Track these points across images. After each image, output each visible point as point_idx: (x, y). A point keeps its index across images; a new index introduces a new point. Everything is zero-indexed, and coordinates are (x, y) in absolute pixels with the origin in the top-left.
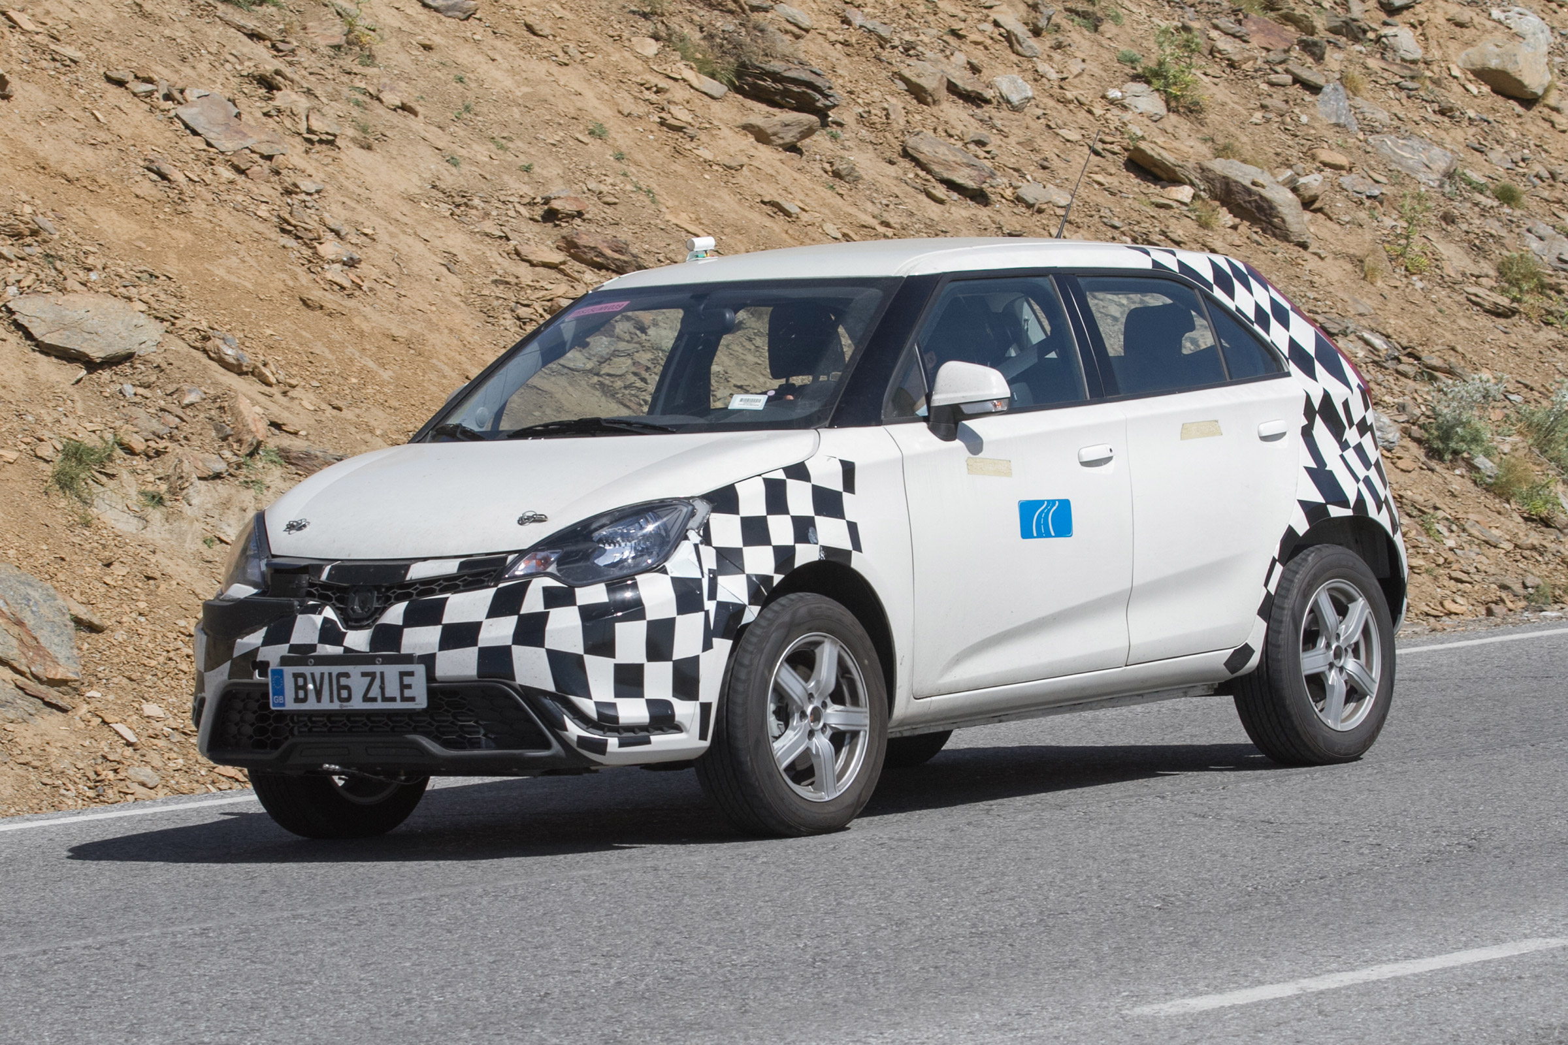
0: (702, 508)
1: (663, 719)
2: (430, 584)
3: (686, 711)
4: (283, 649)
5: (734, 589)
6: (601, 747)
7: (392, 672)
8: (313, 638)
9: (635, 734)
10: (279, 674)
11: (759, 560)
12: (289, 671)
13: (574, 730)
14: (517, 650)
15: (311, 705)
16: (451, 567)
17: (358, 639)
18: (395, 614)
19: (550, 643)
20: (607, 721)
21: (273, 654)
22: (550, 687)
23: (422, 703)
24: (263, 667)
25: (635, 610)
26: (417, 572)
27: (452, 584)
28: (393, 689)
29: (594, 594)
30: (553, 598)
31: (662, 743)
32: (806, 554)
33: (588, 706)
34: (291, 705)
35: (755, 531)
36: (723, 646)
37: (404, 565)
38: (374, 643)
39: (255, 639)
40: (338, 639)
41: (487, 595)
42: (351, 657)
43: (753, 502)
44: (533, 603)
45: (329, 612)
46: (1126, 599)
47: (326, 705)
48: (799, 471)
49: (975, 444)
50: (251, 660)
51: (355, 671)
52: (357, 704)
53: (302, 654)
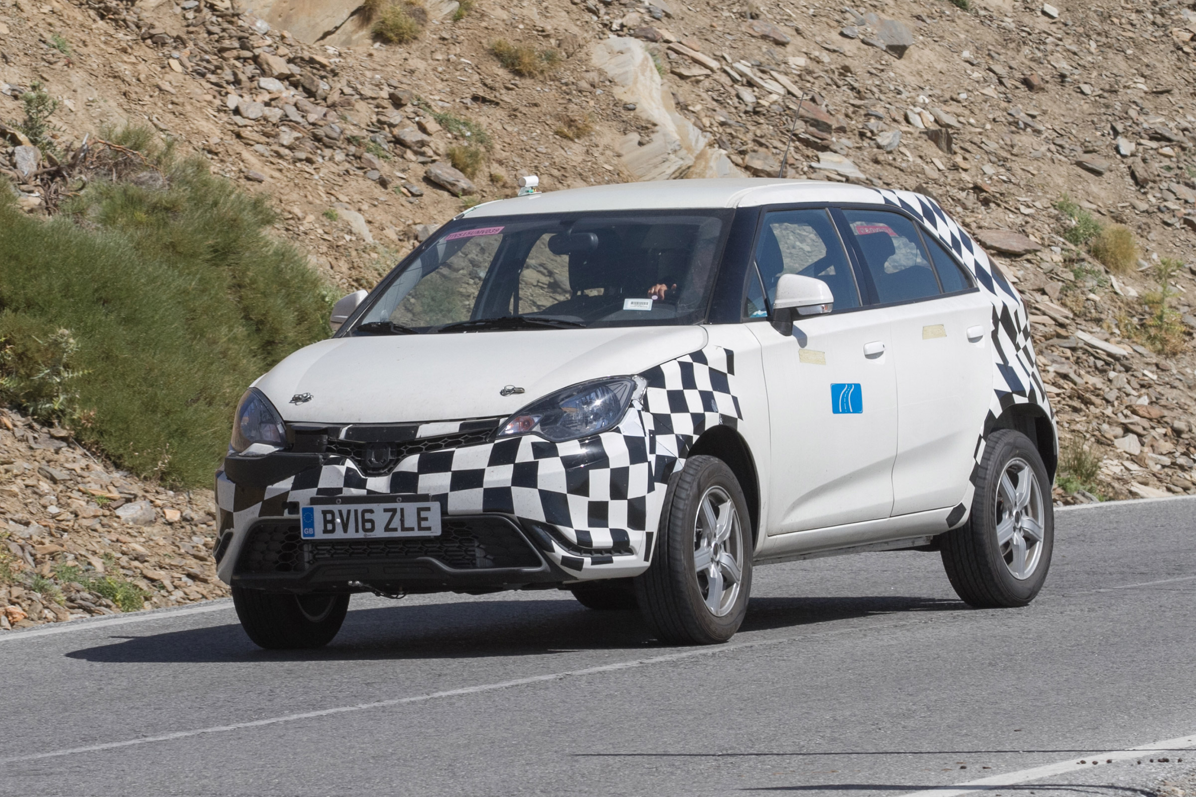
0: (641, 383)
1: (621, 544)
2: (436, 441)
3: (636, 538)
4: (312, 492)
5: (667, 446)
6: (578, 565)
7: (411, 509)
8: (340, 484)
9: (602, 555)
10: (309, 513)
11: (683, 424)
12: (318, 509)
13: (560, 552)
14: (516, 491)
15: (339, 534)
16: (454, 428)
17: (379, 484)
18: (410, 463)
19: (541, 485)
20: (584, 544)
21: (303, 496)
22: (542, 518)
23: (437, 531)
24: (294, 507)
25: (601, 460)
26: (424, 432)
27: (455, 440)
28: (411, 520)
29: (571, 448)
30: (541, 451)
31: (621, 562)
32: (712, 421)
33: (570, 533)
34: (319, 535)
35: (677, 402)
36: (661, 489)
37: (414, 426)
38: (394, 485)
39: (286, 484)
40: (362, 484)
41: (486, 449)
42: (374, 497)
43: (674, 380)
44: (525, 454)
45: (349, 463)
46: (891, 464)
47: (351, 534)
48: (699, 356)
49: (803, 340)
50: (281, 501)
51: (378, 508)
52: (379, 533)
53: (330, 496)
